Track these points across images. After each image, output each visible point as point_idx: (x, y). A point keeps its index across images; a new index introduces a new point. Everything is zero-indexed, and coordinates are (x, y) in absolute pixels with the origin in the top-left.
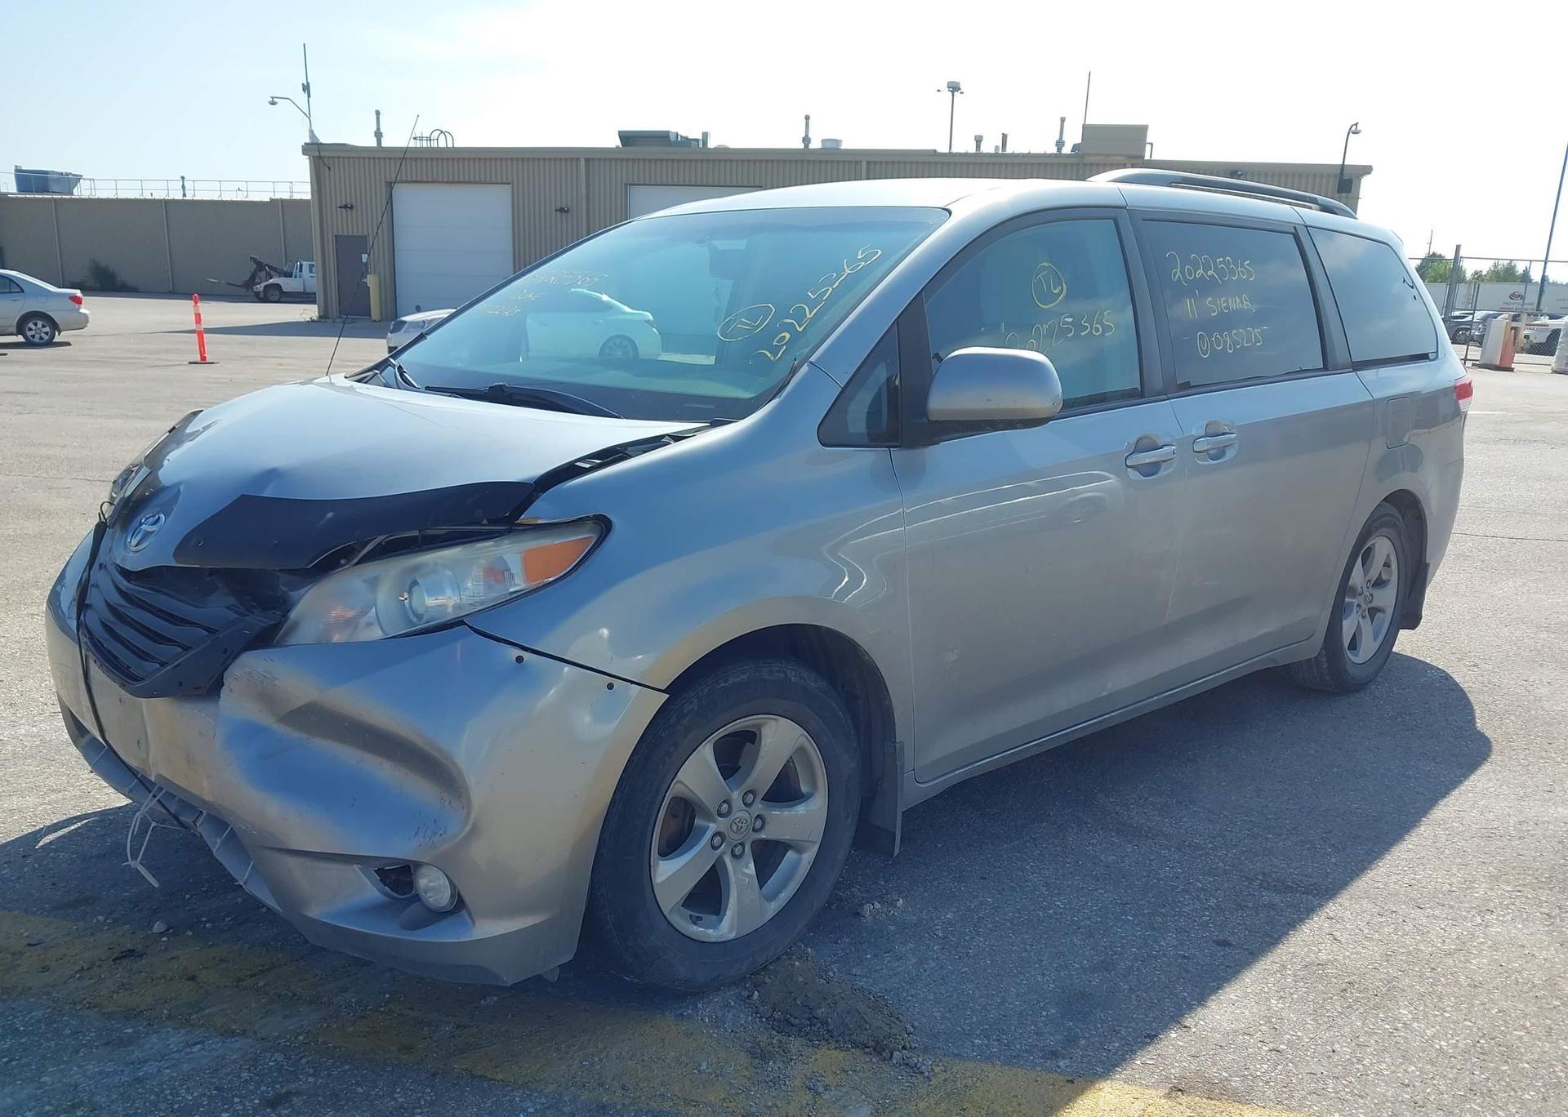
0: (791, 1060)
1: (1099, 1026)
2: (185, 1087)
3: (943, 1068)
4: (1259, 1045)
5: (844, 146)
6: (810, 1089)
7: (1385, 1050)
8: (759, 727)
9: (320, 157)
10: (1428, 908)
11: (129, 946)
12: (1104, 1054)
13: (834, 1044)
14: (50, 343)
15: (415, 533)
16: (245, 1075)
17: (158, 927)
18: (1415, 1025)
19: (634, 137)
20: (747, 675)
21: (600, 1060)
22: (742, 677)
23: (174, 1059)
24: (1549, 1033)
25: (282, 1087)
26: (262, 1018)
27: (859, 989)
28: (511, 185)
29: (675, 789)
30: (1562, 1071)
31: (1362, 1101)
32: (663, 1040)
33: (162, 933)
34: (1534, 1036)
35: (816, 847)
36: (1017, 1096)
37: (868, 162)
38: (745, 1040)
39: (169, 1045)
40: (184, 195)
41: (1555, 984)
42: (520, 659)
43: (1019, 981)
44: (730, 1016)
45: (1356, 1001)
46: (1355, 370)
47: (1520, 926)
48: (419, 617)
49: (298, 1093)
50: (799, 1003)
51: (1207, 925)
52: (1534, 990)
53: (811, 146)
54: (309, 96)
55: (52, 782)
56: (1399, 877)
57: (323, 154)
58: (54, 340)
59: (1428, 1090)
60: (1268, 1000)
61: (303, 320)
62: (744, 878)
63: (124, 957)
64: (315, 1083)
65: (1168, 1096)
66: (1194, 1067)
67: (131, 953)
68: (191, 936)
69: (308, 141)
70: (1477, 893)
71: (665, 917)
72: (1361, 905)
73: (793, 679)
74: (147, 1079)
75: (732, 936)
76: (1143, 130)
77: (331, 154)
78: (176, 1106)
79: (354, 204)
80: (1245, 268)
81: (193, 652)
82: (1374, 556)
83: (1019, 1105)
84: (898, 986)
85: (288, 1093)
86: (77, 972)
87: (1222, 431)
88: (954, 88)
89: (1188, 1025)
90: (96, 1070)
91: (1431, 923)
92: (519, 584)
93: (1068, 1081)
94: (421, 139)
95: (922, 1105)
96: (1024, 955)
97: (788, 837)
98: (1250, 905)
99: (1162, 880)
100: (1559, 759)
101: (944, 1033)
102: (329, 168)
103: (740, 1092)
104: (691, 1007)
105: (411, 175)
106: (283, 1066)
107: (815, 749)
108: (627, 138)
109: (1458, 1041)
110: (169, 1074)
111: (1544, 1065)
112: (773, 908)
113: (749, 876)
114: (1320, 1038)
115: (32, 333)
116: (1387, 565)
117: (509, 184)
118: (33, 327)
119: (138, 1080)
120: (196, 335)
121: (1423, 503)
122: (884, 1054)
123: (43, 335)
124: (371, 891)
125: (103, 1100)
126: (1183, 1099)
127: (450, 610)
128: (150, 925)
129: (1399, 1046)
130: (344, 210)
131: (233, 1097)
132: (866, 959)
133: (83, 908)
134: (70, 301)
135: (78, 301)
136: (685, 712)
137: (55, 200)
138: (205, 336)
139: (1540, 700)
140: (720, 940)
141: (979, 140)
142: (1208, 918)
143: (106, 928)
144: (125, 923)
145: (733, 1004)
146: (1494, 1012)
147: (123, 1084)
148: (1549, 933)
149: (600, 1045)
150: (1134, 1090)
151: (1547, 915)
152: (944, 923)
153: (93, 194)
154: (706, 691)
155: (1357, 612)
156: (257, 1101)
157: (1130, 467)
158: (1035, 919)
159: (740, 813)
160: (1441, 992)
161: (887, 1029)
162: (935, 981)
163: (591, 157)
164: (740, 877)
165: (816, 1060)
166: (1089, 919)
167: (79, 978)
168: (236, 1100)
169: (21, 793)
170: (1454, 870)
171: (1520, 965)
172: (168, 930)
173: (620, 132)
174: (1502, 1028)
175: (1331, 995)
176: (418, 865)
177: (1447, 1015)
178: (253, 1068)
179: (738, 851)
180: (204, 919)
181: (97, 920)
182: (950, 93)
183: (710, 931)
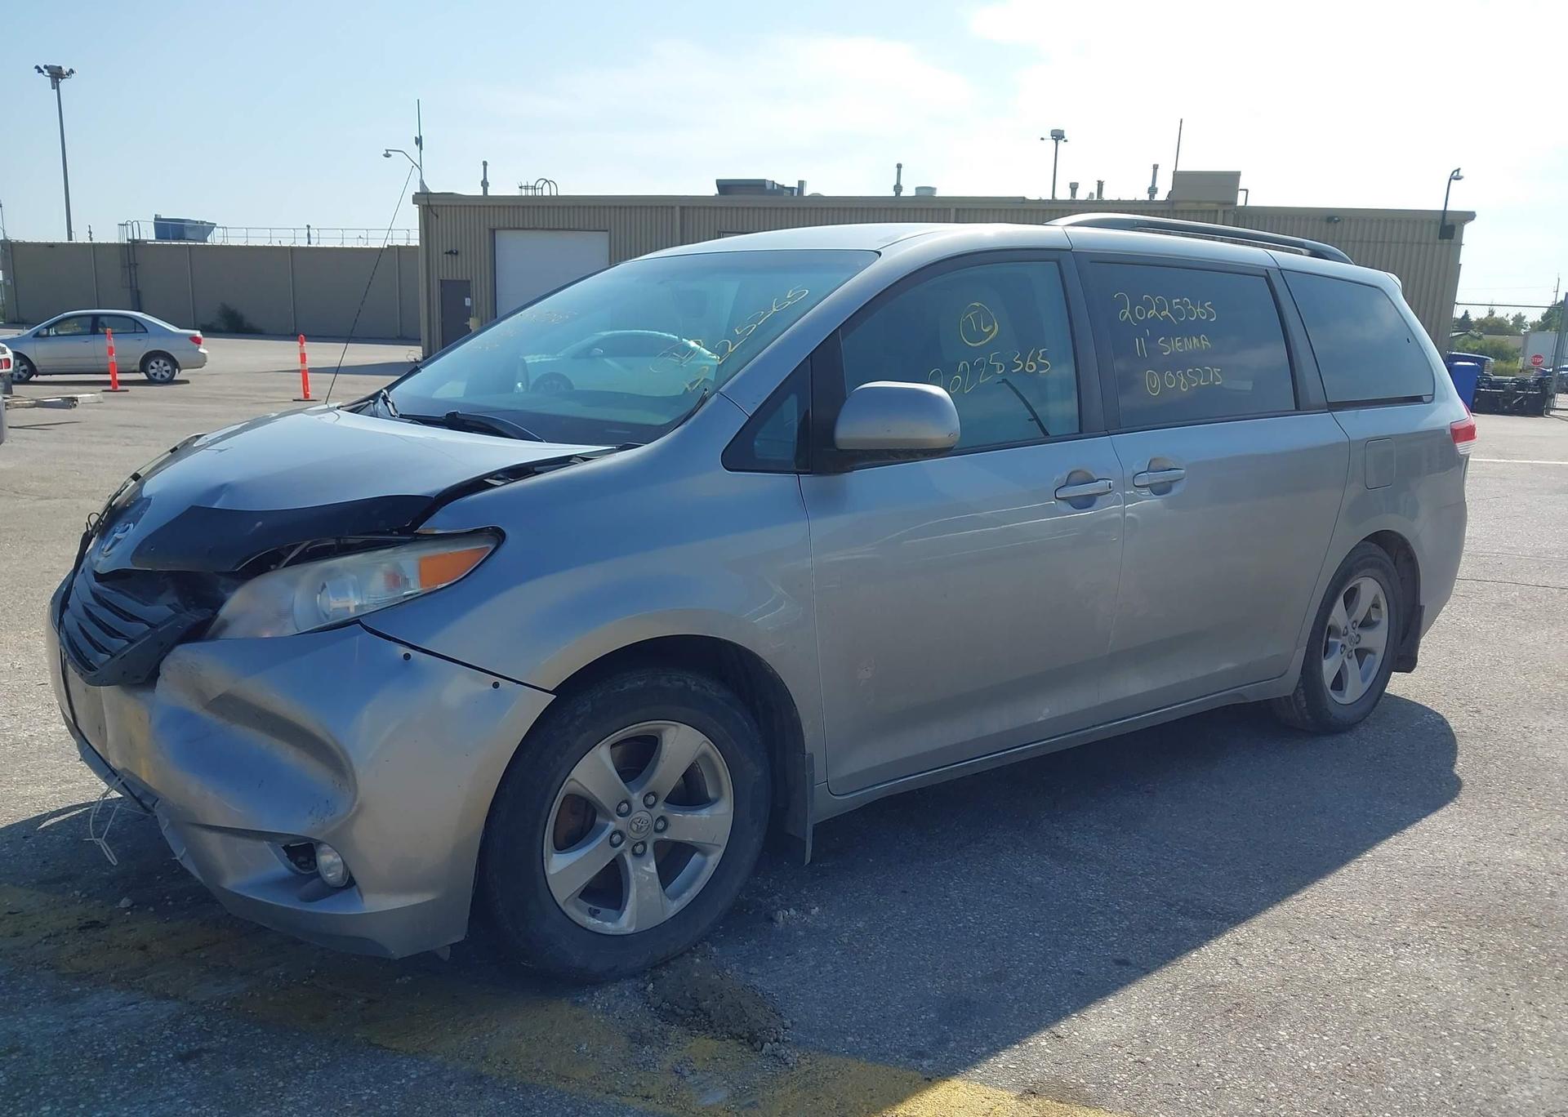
0: (667, 1045)
1: (973, 1031)
2: (112, 1039)
3: (809, 1061)
4: (1126, 1057)
5: (938, 194)
6: (677, 1072)
7: (1251, 1066)
8: (660, 732)
9: (429, 206)
10: (1343, 939)
11: (96, 918)
12: (970, 1057)
13: (711, 1034)
14: (170, 381)
15: (332, 542)
16: (167, 1032)
17: (125, 902)
18: (1289, 1046)
19: (731, 186)
20: (645, 682)
21: (490, 1036)
22: (639, 683)
23: (108, 1015)
24: (1426, 1061)
25: (196, 1045)
26: (195, 985)
27: (751, 986)
28: (608, 233)
29: (569, 786)
30: (1425, 1096)
31: (1211, 1112)
32: (553, 1022)
33: (128, 908)
34: (1409, 1063)
35: (722, 850)
36: (872, 1090)
37: (957, 210)
38: (629, 1026)
39: (108, 1004)
40: (309, 243)
41: (1449, 1016)
42: (407, 657)
43: (908, 986)
44: (622, 1004)
45: (1239, 1020)
46: (1330, 411)
47: (1433, 960)
48: (327, 616)
49: (208, 1051)
50: (688, 995)
51: (1112, 945)
52: (1426, 1020)
53: (903, 194)
54: (421, 148)
55: (67, 774)
56: (1322, 909)
57: (431, 203)
58: (175, 378)
59: (1281, 1106)
60: (1149, 1015)
61: (407, 361)
62: (643, 875)
63: (89, 927)
64: (226, 1042)
65: (1020, 1098)
66: (1053, 1073)
67: (94, 925)
68: (153, 912)
69: (419, 191)
70: (1399, 927)
71: (560, 908)
72: (1275, 933)
73: (693, 688)
74: (81, 1031)
75: (632, 930)
76: (1235, 177)
77: (439, 203)
78: (100, 1055)
79: (459, 249)
80: (1205, 309)
81: (137, 645)
82: (1359, 598)
83: (872, 1097)
84: (790, 985)
85: (201, 1050)
86: (45, 938)
87: (1169, 467)
88: (1058, 136)
89: (1061, 1035)
90: (39, 1021)
91: (1341, 953)
92: (414, 588)
93: (926, 1079)
94: (527, 188)
95: (778, 1092)
96: (921, 963)
97: (691, 839)
98: (1162, 929)
99: (1081, 901)
100: (1534, 804)
101: (821, 1030)
102: (437, 216)
103: (610, 1071)
104: (588, 995)
105: (514, 222)
106: (202, 1027)
107: (719, 757)
108: (724, 186)
109: (1328, 1063)
110: (101, 1027)
111: (1410, 1090)
112: (674, 907)
113: (649, 874)
114: (1188, 1053)
115: (154, 371)
116: (1376, 606)
117: (607, 231)
118: (155, 365)
119: (73, 1031)
120: (300, 374)
121: (1412, 545)
122: (755, 1045)
123: (164, 373)
124: (278, 866)
125: (38, 1047)
126: (1035, 1101)
127: (352, 610)
128: (118, 902)
129: (1266, 1064)
130: (449, 256)
131: (152, 1050)
132: (768, 960)
133: (64, 884)
134: (190, 341)
135: (197, 341)
136: (578, 713)
137: (190, 246)
138: (309, 374)
139: (1535, 747)
140: (618, 933)
141: (1074, 187)
142: (1115, 939)
143: (79, 901)
144: (98, 898)
145: (627, 994)
146: (1375, 1039)
147: (59, 1034)
148: (1461, 969)
149: (494, 1024)
150: (989, 1091)
151: (1466, 951)
152: (853, 930)
153: (226, 241)
154: (599, 695)
155: (1342, 653)
156: (171, 1056)
157: (1059, 499)
158: (943, 931)
159: (640, 814)
160: (1327, 1017)
161: (764, 1022)
162: (826, 982)
163: (686, 205)
164: (640, 874)
165: (691, 1047)
166: (995, 933)
167: (45, 943)
168: (154, 1053)
169: (37, 783)
170: (1383, 905)
171: (1419, 996)
172: (133, 905)
173: (718, 181)
174: (1379, 1054)
175: (1213, 1014)
176: (320, 843)
177: (1326, 1038)
178: (175, 1027)
179: (639, 849)
180: (168, 898)
181: (74, 895)
182: (1054, 141)
183: (608, 924)
